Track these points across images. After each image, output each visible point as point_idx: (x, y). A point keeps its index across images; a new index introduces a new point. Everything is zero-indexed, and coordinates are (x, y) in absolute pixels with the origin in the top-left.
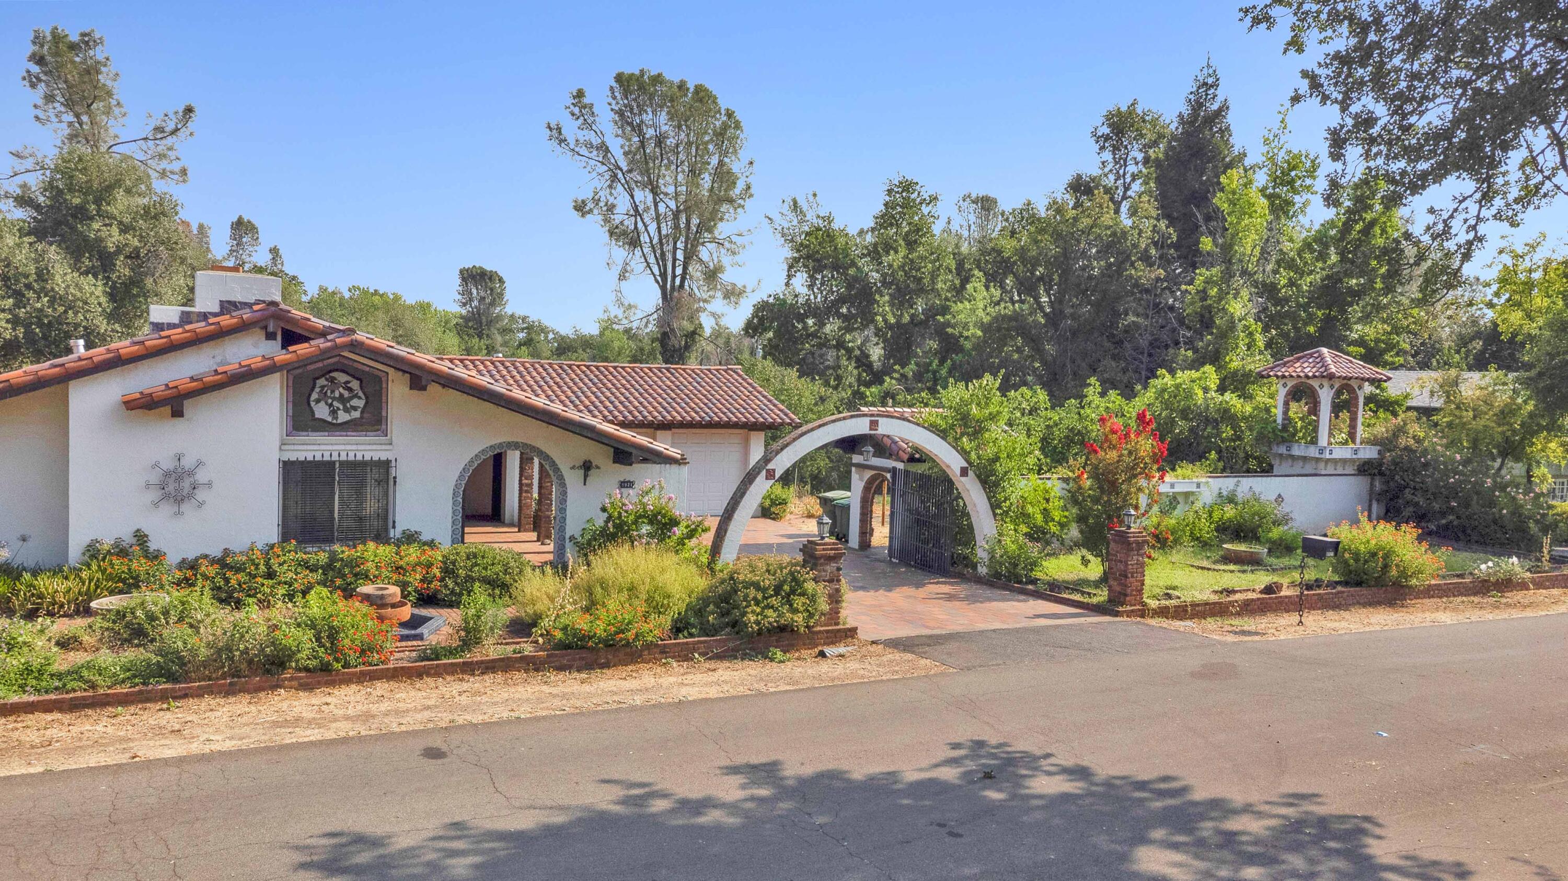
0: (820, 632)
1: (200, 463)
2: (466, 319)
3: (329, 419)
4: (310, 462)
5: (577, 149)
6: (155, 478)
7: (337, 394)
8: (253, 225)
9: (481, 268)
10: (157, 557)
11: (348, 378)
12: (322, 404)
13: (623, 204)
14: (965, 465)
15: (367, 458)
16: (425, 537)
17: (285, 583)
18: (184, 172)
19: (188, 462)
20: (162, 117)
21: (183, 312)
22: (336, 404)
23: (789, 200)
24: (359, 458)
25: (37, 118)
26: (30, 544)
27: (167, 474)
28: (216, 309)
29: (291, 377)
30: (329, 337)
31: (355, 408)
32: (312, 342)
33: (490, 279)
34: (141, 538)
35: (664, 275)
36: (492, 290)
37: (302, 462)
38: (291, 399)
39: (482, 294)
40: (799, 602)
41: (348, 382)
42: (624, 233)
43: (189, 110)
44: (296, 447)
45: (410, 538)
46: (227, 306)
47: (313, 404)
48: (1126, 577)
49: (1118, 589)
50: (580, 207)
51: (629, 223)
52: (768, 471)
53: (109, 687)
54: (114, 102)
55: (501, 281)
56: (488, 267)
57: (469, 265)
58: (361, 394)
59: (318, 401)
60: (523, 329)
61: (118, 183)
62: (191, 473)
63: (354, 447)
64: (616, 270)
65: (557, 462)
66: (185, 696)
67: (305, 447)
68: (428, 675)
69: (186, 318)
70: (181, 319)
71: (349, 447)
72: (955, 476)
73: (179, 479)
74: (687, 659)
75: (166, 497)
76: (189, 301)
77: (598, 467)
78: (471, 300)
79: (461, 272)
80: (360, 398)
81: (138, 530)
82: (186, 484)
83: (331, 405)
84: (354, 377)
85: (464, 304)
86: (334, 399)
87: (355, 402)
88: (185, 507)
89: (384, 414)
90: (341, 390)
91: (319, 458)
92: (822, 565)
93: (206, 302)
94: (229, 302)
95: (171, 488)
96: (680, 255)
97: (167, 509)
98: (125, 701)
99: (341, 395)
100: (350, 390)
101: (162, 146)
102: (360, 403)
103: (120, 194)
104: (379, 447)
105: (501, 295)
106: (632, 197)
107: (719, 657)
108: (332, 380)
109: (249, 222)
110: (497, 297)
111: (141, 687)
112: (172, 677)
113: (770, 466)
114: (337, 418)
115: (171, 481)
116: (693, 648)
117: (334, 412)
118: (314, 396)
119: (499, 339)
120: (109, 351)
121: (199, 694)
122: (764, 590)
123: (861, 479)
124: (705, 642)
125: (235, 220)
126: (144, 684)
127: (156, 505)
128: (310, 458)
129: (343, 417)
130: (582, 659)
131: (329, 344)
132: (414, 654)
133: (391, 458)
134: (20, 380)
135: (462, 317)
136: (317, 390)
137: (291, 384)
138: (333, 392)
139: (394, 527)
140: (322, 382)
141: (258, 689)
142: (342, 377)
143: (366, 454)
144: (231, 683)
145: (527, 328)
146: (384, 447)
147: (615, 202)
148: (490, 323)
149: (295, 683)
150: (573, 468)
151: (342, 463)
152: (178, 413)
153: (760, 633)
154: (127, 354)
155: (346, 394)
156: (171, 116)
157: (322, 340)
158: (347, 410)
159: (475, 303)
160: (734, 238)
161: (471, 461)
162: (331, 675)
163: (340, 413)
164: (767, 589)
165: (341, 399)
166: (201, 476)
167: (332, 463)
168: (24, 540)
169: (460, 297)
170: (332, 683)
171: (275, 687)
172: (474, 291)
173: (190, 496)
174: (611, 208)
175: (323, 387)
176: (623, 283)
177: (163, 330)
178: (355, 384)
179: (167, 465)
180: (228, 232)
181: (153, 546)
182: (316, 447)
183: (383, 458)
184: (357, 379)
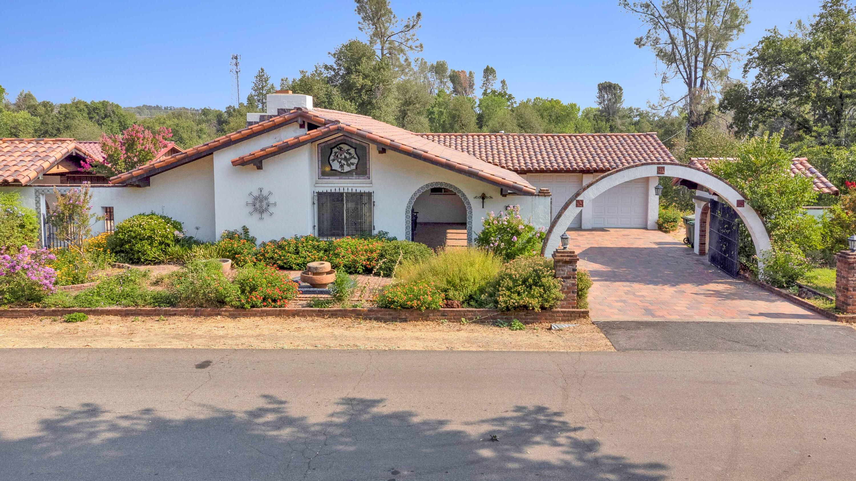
0: (558, 312)
1: (270, 193)
2: (601, 111)
3: (340, 170)
4: (329, 193)
5: (635, 9)
6: (250, 200)
7: (343, 156)
8: (494, 70)
9: (609, 83)
10: (252, 241)
11: (349, 148)
12: (336, 161)
13: (664, 36)
14: (741, 198)
15: (358, 191)
16: (391, 235)
17: (303, 257)
18: (421, 46)
19: (265, 193)
20: (407, 20)
21: (261, 116)
22: (343, 162)
23: (795, 23)
24: (354, 191)
25: (360, 28)
26: (200, 231)
27: (256, 198)
28: (276, 114)
29: (320, 148)
30: (327, 126)
31: (353, 164)
32: (318, 129)
33: (614, 88)
34: (246, 230)
35: (690, 78)
36: (615, 94)
37: (325, 193)
38: (320, 159)
39: (610, 97)
40: (536, 291)
41: (349, 150)
42: (666, 54)
43: (419, 15)
44: (323, 185)
45: (382, 236)
46: (281, 111)
47: (331, 162)
48: (848, 290)
49: (842, 299)
50: (639, 42)
51: (669, 48)
52: (578, 201)
53: (144, 306)
54: (392, 16)
55: (621, 89)
56: (613, 82)
57: (602, 82)
58: (355, 156)
59: (334, 160)
60: (637, 115)
61: (364, 55)
62: (266, 198)
63: (352, 185)
64: (660, 78)
65: (466, 194)
66: (175, 315)
67: (327, 185)
68: (298, 316)
69: (262, 118)
70: (260, 119)
71: (349, 185)
72: (734, 206)
73: (261, 201)
74: (459, 321)
75: (256, 210)
76: (263, 110)
77: (491, 197)
78: (604, 101)
79: (599, 85)
80: (355, 158)
81: (244, 226)
82: (264, 204)
83: (340, 162)
84: (351, 146)
85: (600, 103)
86: (342, 159)
87: (353, 161)
88: (265, 215)
89: (368, 167)
90: (345, 154)
91: (333, 191)
92: (560, 266)
93: (271, 110)
94: (282, 109)
95: (257, 206)
96: (700, 65)
97: (257, 216)
98: (148, 314)
99: (345, 157)
100: (350, 154)
101: (409, 35)
102: (355, 161)
103: (364, 60)
104: (364, 185)
105: (620, 97)
106: (669, 32)
107: (482, 322)
108: (340, 149)
109: (492, 68)
110: (618, 98)
111: (158, 308)
112: (172, 305)
113: (579, 198)
114: (343, 170)
115: (257, 202)
116: (464, 314)
117: (342, 166)
118: (332, 158)
119: (619, 122)
120: (227, 137)
121: (182, 314)
122: (515, 281)
123: (699, 207)
124: (472, 311)
125: (485, 68)
126: (159, 306)
127: (251, 214)
128: (329, 191)
129: (347, 169)
130: (391, 314)
131: (326, 129)
132: (305, 302)
133: (371, 191)
134: (191, 152)
135: (599, 111)
136: (333, 154)
137: (320, 151)
138: (341, 155)
139: (374, 229)
140: (335, 150)
141: (210, 315)
142: (345, 147)
143: (357, 188)
144: (196, 311)
145: (638, 115)
146: (367, 185)
147: (659, 37)
148: (614, 113)
149: (227, 314)
150: (475, 198)
151: (347, 194)
152: (260, 168)
153: (508, 309)
154: (234, 138)
155: (348, 156)
156: (411, 19)
157: (323, 127)
158: (348, 165)
159: (606, 102)
160: (739, 51)
161: (415, 194)
162: (245, 311)
163: (345, 166)
164: (517, 280)
165: (345, 159)
166: (271, 200)
167: (342, 194)
168: (197, 229)
169: (598, 99)
170: (245, 316)
171: (217, 315)
172: (606, 96)
173: (266, 210)
174: (656, 41)
175: (336, 153)
176: (664, 85)
177: (252, 125)
178: (352, 151)
179: (256, 193)
180: (482, 74)
181: (251, 234)
182: (332, 185)
183: (367, 191)
184: (353, 148)
